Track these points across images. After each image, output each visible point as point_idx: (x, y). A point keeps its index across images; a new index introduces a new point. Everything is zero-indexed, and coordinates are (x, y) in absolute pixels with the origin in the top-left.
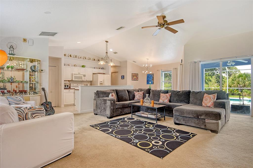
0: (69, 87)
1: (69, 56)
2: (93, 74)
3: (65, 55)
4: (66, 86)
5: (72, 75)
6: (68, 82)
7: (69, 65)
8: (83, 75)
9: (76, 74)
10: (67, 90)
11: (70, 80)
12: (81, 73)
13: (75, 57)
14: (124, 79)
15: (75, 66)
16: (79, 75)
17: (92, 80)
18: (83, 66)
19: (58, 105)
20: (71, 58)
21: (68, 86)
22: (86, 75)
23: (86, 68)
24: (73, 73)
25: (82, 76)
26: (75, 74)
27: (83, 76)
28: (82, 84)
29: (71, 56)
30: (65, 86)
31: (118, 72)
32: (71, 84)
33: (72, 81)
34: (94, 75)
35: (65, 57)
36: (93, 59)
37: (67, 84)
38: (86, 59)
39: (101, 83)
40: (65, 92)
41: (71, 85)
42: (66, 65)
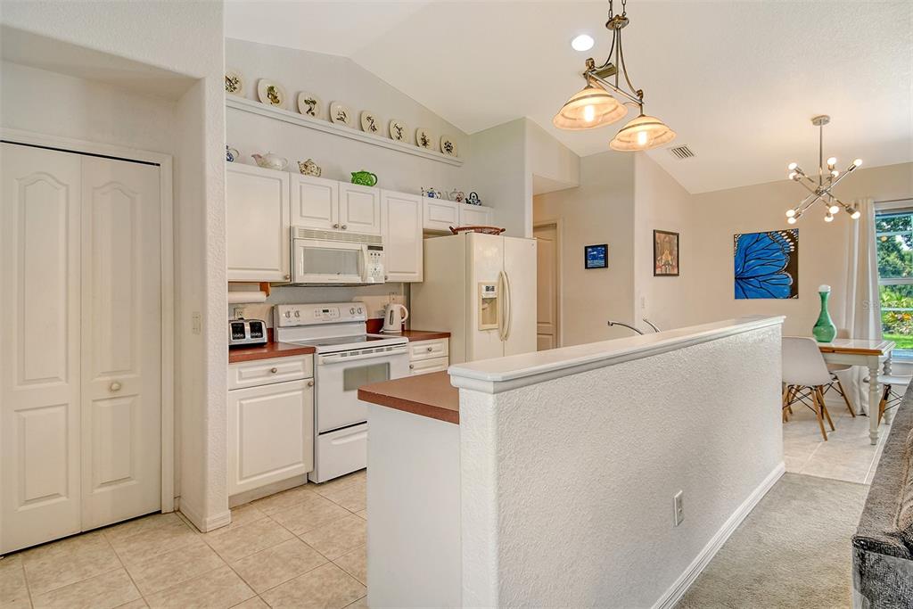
0: (265, 339)
1: (263, 93)
2: (427, 234)
3: (232, 84)
4: (247, 328)
5: (291, 240)
6: (261, 296)
7: (260, 160)
8: (363, 238)
9: (321, 235)
10: (255, 369)
11: (277, 277)
12: (352, 229)
13: (304, 107)
14: (606, 266)
15: (305, 168)
16: (339, 238)
17: (416, 277)
18: (361, 178)
19: (177, 498)
20: (275, 108)
21: (256, 327)
22: (383, 244)
23: (385, 192)
24: (299, 223)
25: (357, 246)
26: (309, 234)
27: (365, 247)
28: (356, 306)
29: (275, 100)
30: (237, 329)
31: (554, 226)
32: (282, 310)
33: (289, 284)
34: (431, 241)
35: (232, 96)
36: (419, 137)
37: (249, 315)
38: (374, 129)
39: (491, 295)
40: (239, 383)
41: (282, 315)
42: (244, 162)
